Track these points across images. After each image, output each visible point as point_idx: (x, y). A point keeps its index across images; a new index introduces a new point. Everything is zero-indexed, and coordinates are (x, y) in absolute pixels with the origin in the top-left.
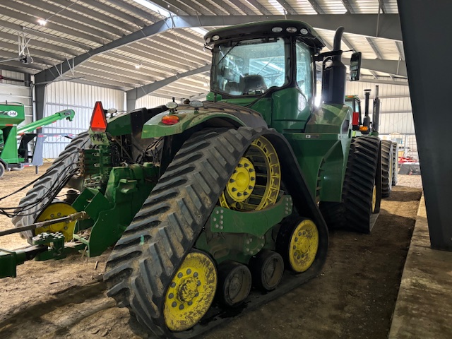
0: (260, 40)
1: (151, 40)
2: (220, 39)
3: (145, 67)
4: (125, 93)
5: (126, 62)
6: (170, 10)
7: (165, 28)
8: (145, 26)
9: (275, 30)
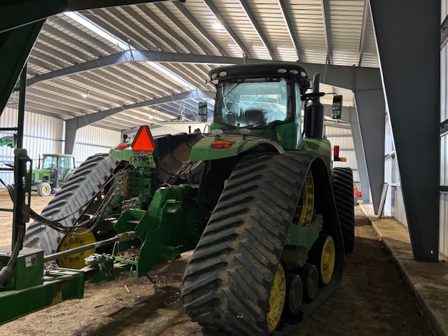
0: (263, 79)
1: (93, 73)
2: (227, 75)
3: (92, 97)
4: (65, 122)
5: (72, 90)
6: (131, 43)
7: (123, 59)
8: (101, 56)
9: (281, 71)
